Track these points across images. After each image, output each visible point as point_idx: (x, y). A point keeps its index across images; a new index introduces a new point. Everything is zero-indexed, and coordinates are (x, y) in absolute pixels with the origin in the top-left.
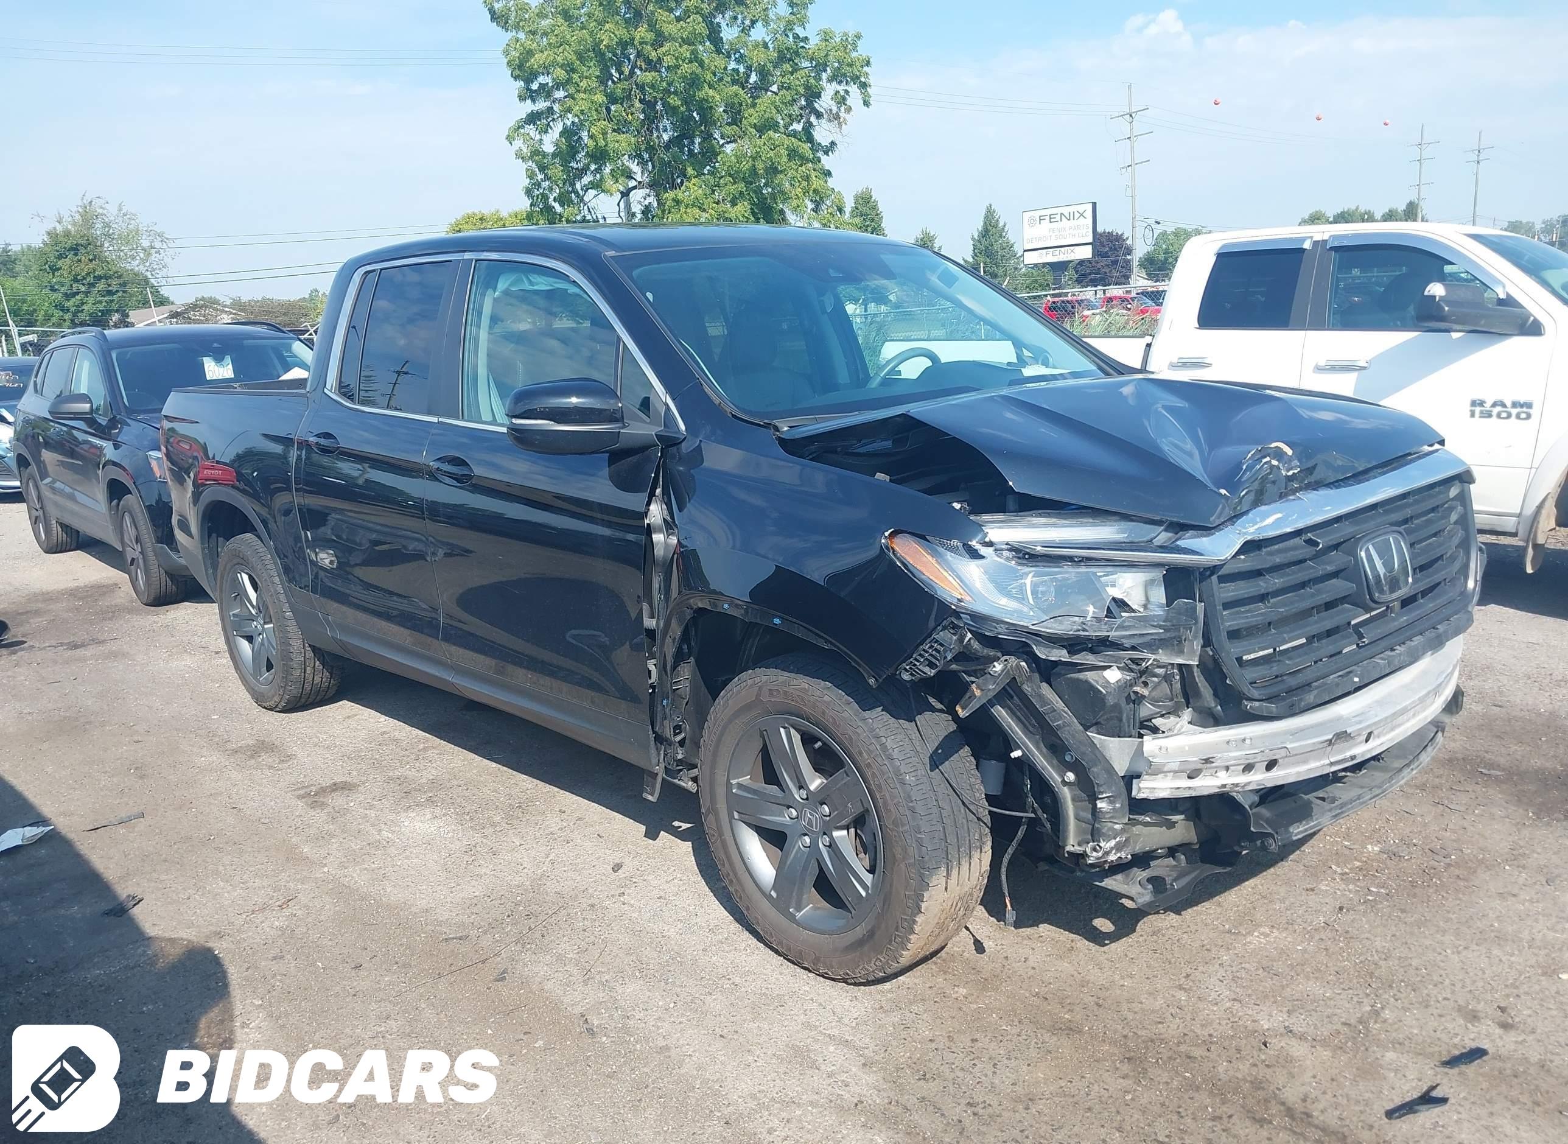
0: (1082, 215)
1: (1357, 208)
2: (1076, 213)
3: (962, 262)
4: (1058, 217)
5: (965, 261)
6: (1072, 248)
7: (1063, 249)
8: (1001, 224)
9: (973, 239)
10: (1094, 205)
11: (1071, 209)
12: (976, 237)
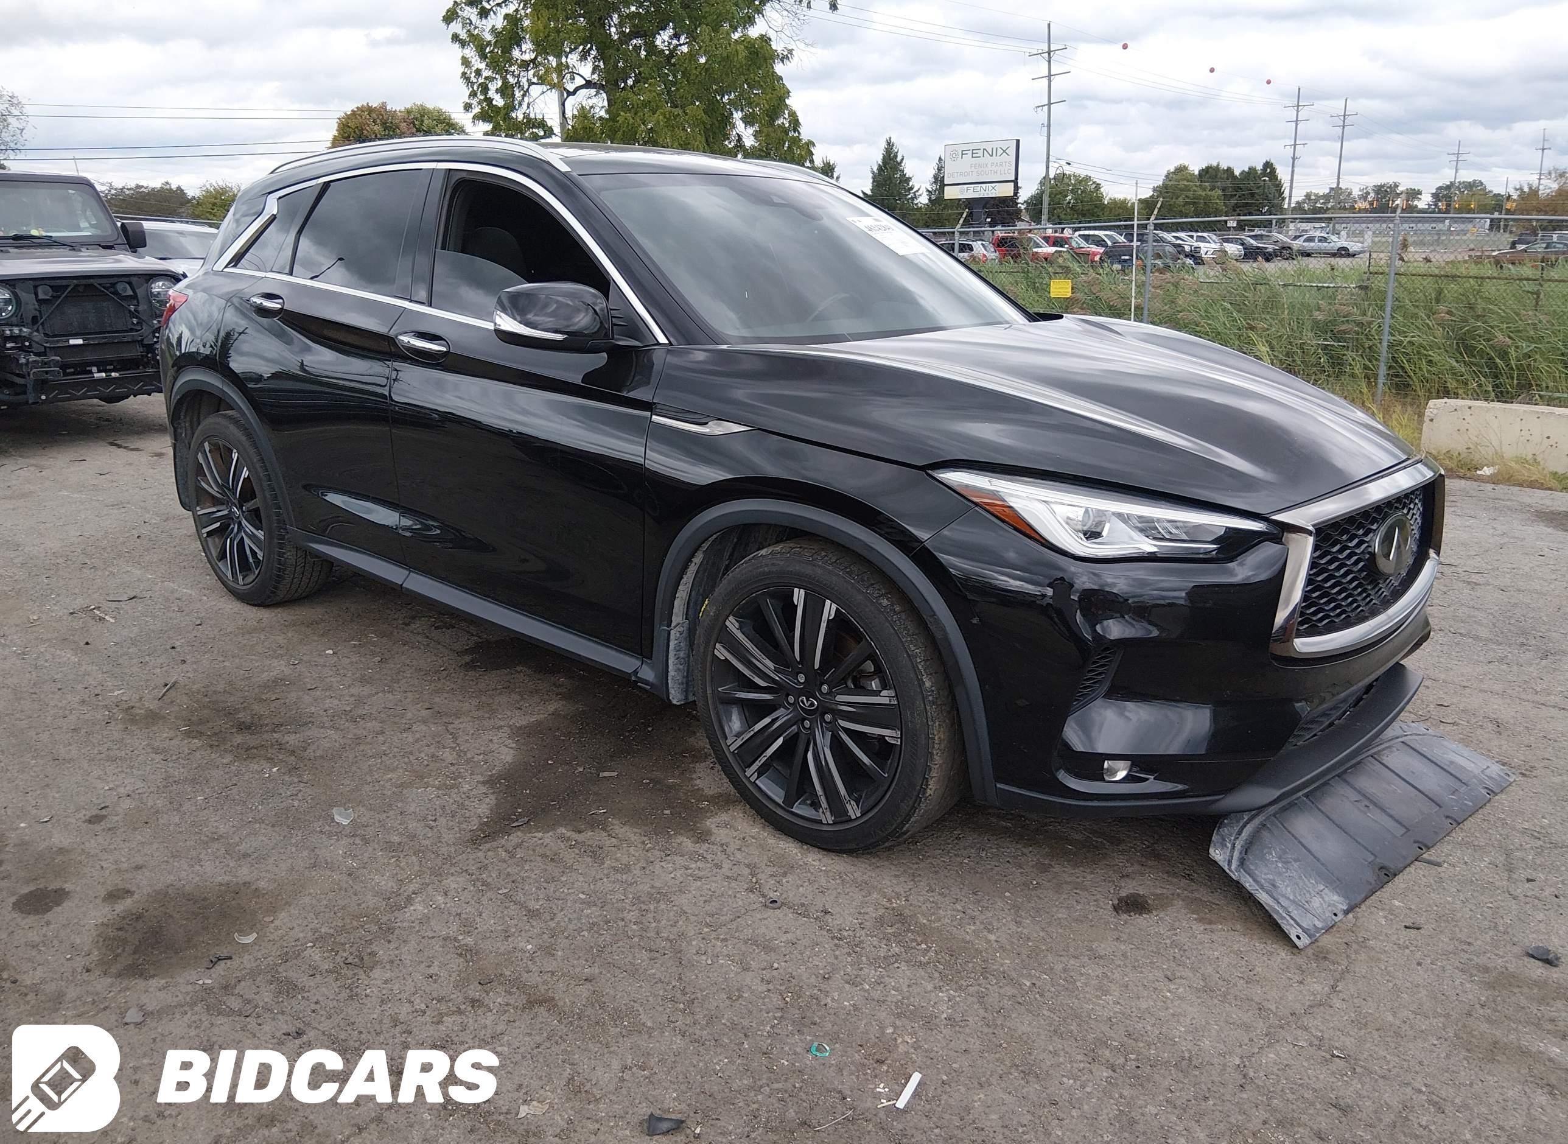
0: (1004, 151)
1: (1218, 165)
2: (999, 149)
3: (861, 195)
4: (980, 153)
5: (864, 193)
6: (993, 185)
7: (984, 185)
8: (899, 159)
9: (873, 173)
10: (1018, 141)
11: (995, 145)
12: (875, 169)
